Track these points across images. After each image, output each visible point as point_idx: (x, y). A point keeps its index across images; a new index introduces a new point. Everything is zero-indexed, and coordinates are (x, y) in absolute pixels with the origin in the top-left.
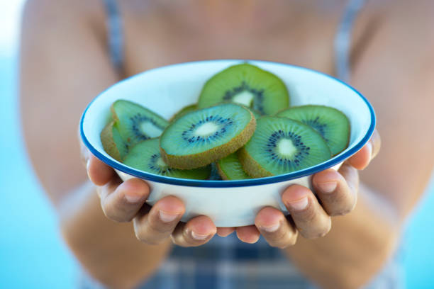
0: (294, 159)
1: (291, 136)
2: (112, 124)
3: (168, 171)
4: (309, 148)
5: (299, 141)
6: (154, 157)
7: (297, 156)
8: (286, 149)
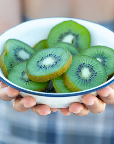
0: (89, 78)
1: (89, 66)
2: (5, 54)
3: (29, 81)
4: (96, 73)
5: (92, 69)
6: (23, 73)
7: (90, 77)
8: (86, 73)
